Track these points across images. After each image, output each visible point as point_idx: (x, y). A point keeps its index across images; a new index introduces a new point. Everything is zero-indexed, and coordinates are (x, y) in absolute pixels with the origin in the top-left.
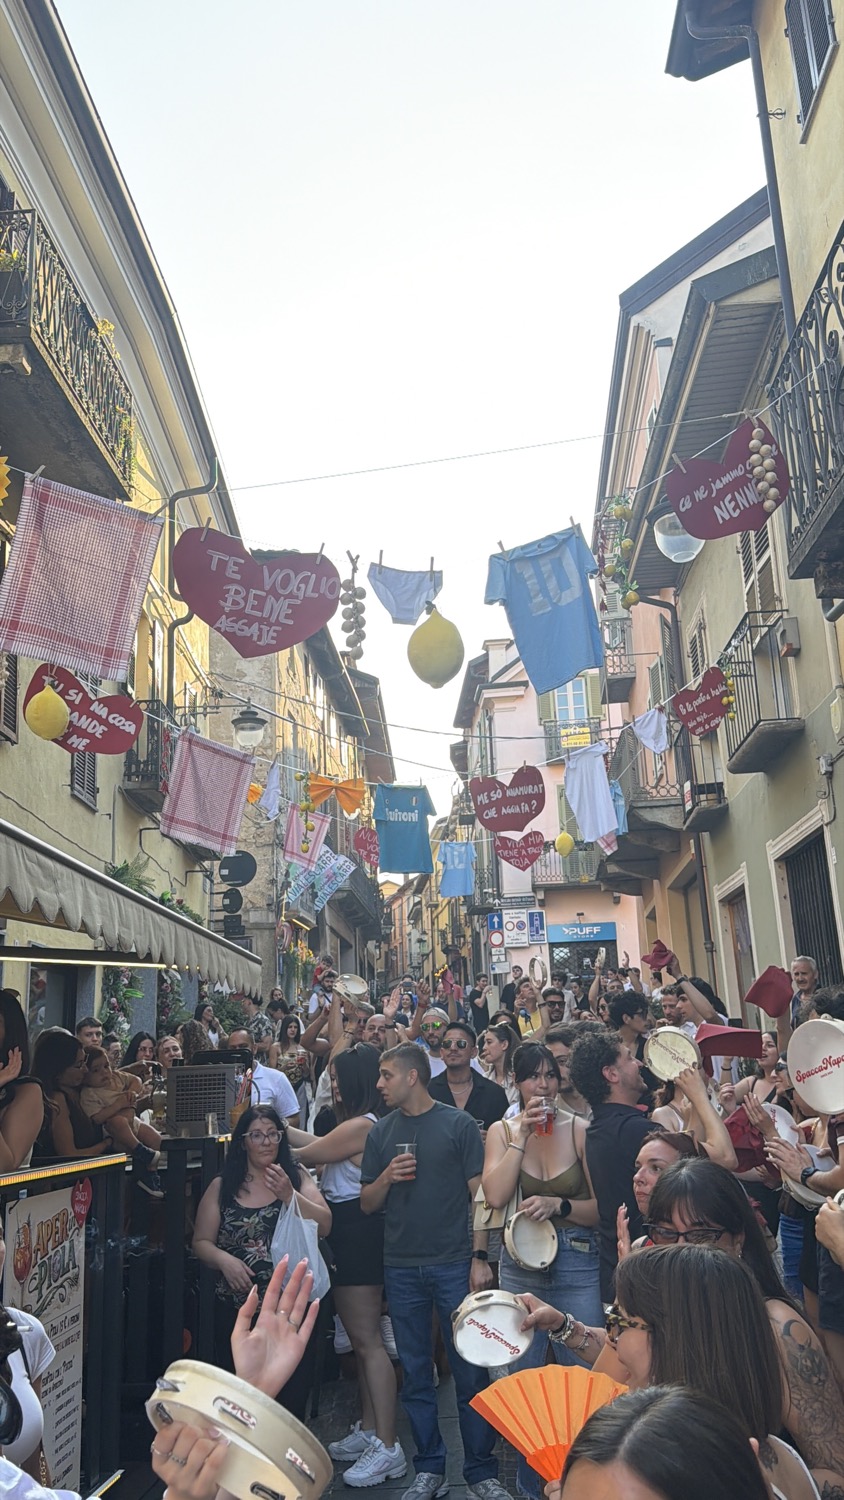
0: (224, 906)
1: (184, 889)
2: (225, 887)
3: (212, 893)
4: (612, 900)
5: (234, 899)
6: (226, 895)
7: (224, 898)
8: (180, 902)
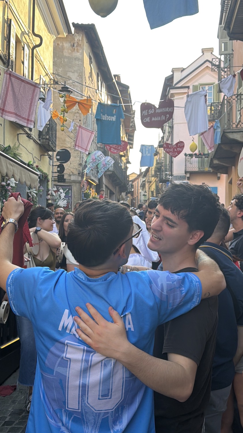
0: (58, 171)
1: (40, 162)
2: (58, 163)
3: (53, 166)
4: (217, 178)
5: (61, 168)
6: (58, 166)
7: (58, 167)
8: (37, 166)
